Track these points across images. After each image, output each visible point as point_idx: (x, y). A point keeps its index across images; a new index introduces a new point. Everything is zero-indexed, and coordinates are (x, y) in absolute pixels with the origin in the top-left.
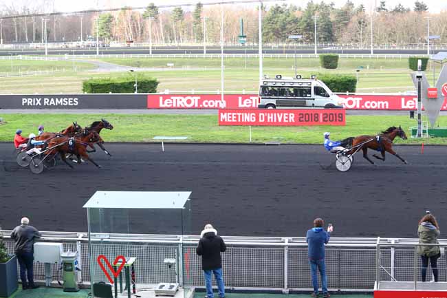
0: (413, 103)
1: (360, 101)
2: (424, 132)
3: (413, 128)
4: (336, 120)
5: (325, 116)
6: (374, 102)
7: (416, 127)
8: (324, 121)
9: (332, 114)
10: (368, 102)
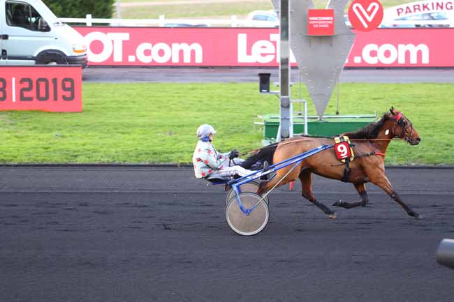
0: (271, 49)
1: (124, 42)
2: (298, 128)
3: (267, 118)
4: (56, 99)
5: (26, 85)
6: (163, 46)
7: (276, 117)
8: (22, 98)
9: (45, 80)
10: (147, 46)
